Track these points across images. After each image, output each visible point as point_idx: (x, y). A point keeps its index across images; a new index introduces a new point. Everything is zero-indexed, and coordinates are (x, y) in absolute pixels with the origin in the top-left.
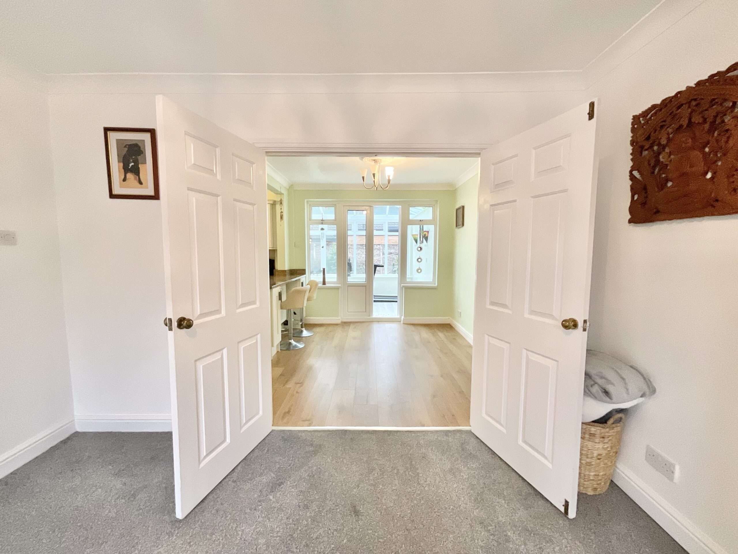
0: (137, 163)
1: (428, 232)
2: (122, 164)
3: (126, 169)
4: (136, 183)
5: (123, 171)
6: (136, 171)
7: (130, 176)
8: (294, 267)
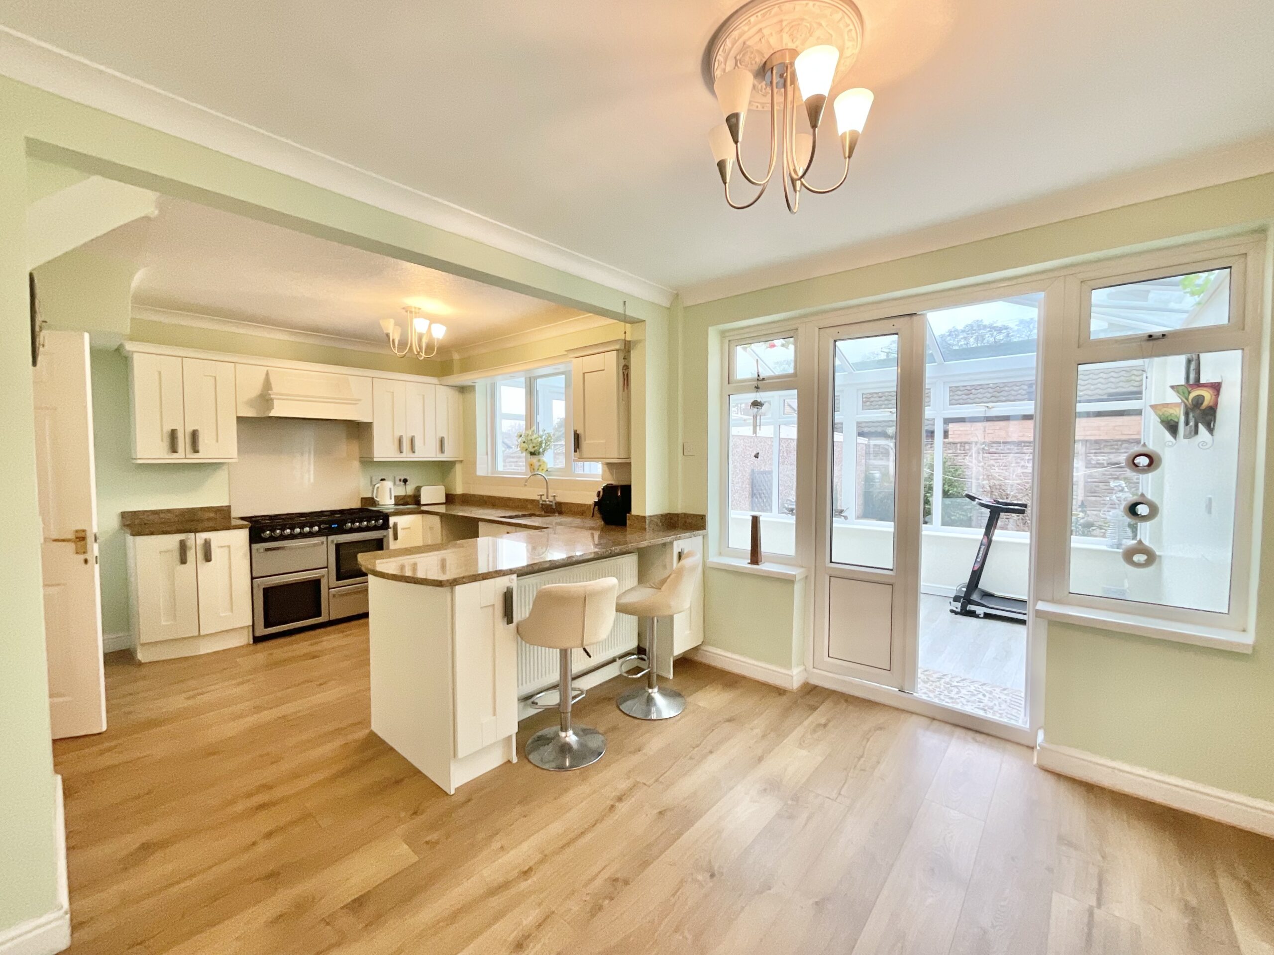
1: (1216, 387)
8: (679, 509)
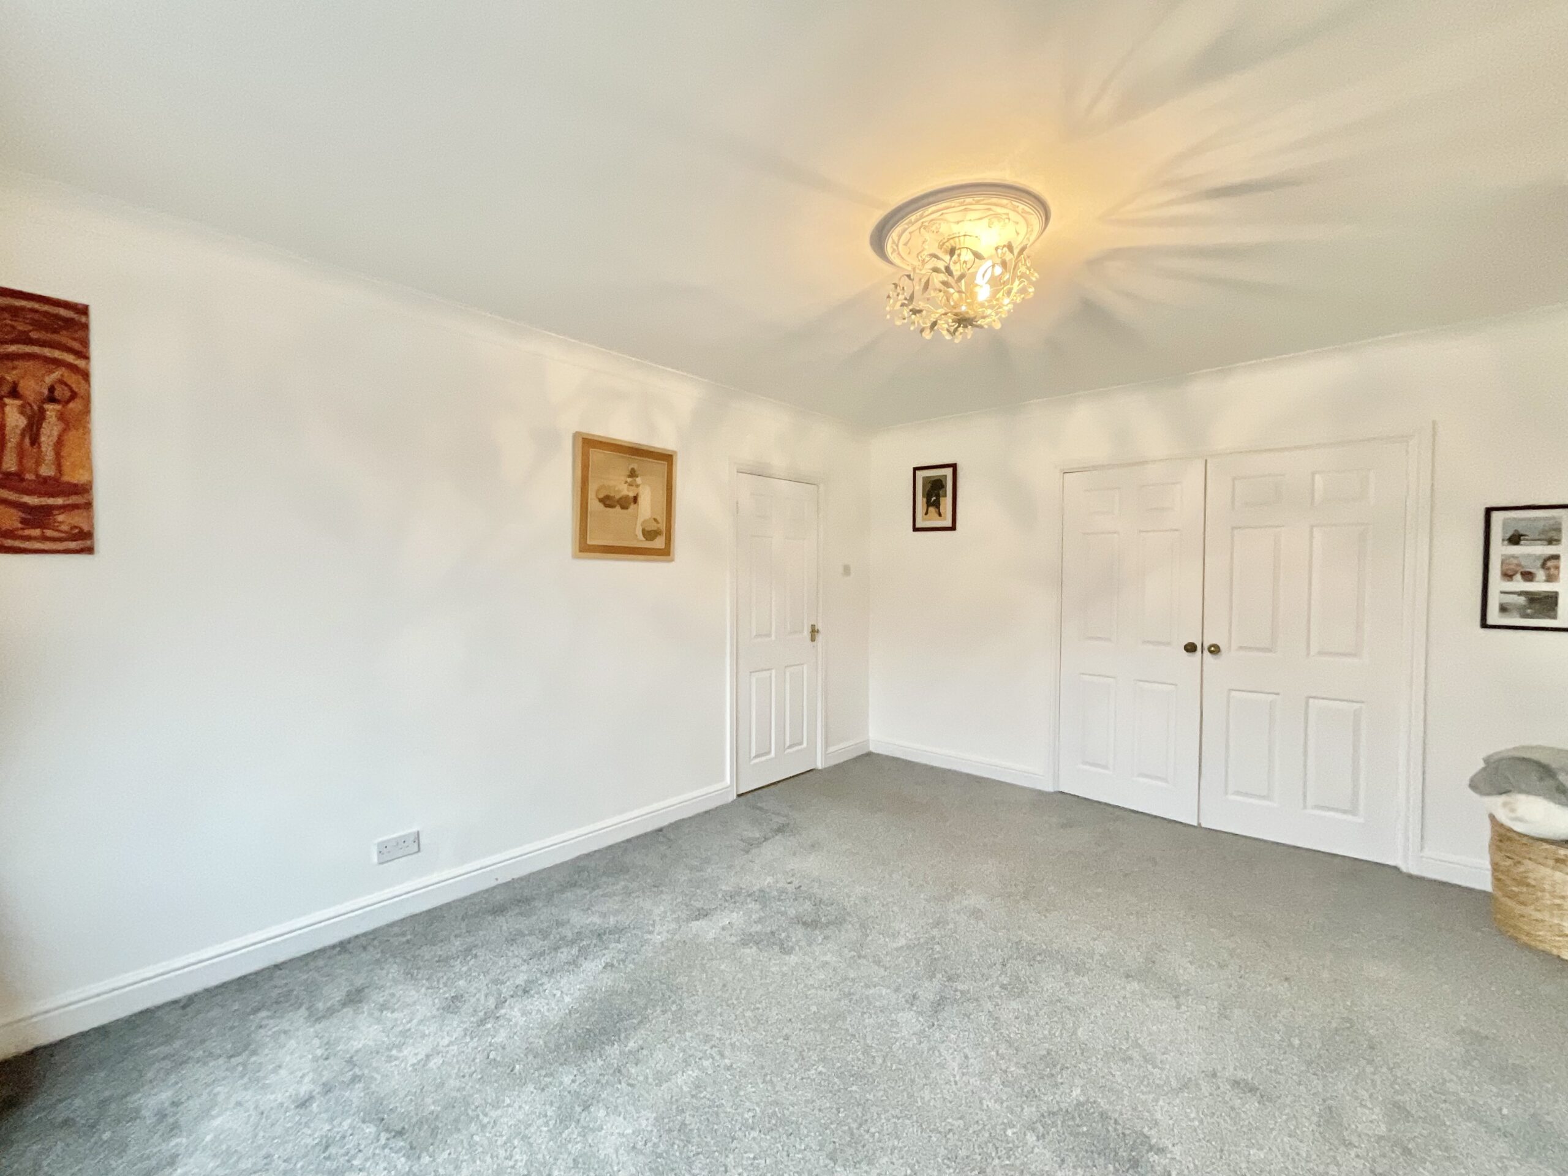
0: (938, 496)
2: (925, 500)
3: (929, 504)
4: (937, 516)
5: (925, 505)
6: (937, 504)
7: (932, 509)
